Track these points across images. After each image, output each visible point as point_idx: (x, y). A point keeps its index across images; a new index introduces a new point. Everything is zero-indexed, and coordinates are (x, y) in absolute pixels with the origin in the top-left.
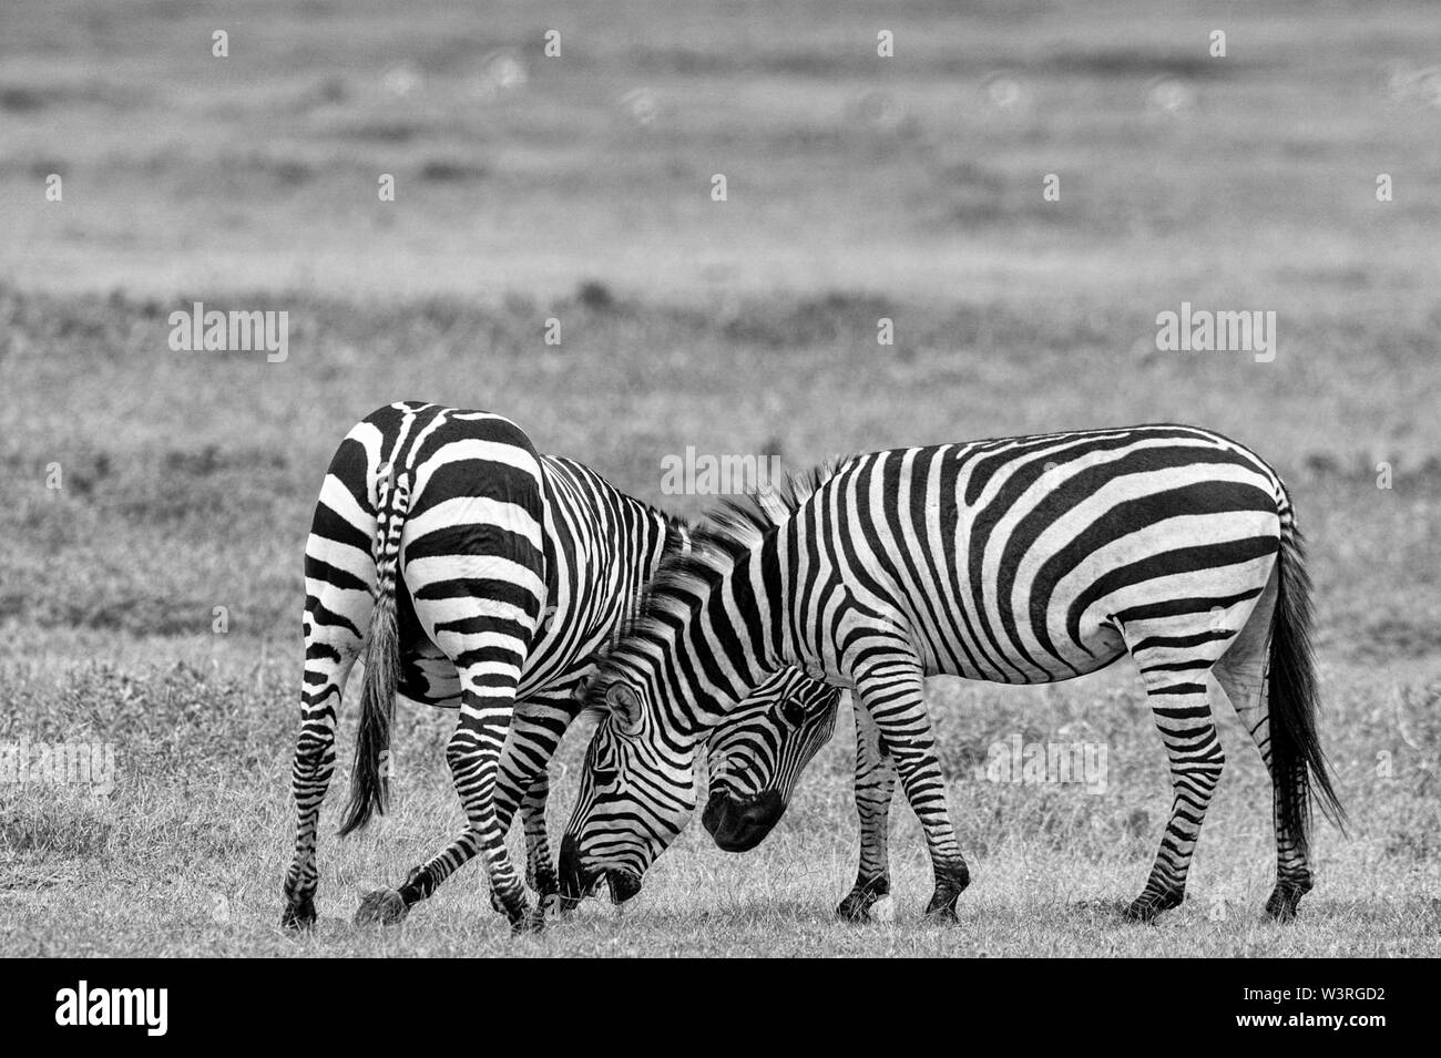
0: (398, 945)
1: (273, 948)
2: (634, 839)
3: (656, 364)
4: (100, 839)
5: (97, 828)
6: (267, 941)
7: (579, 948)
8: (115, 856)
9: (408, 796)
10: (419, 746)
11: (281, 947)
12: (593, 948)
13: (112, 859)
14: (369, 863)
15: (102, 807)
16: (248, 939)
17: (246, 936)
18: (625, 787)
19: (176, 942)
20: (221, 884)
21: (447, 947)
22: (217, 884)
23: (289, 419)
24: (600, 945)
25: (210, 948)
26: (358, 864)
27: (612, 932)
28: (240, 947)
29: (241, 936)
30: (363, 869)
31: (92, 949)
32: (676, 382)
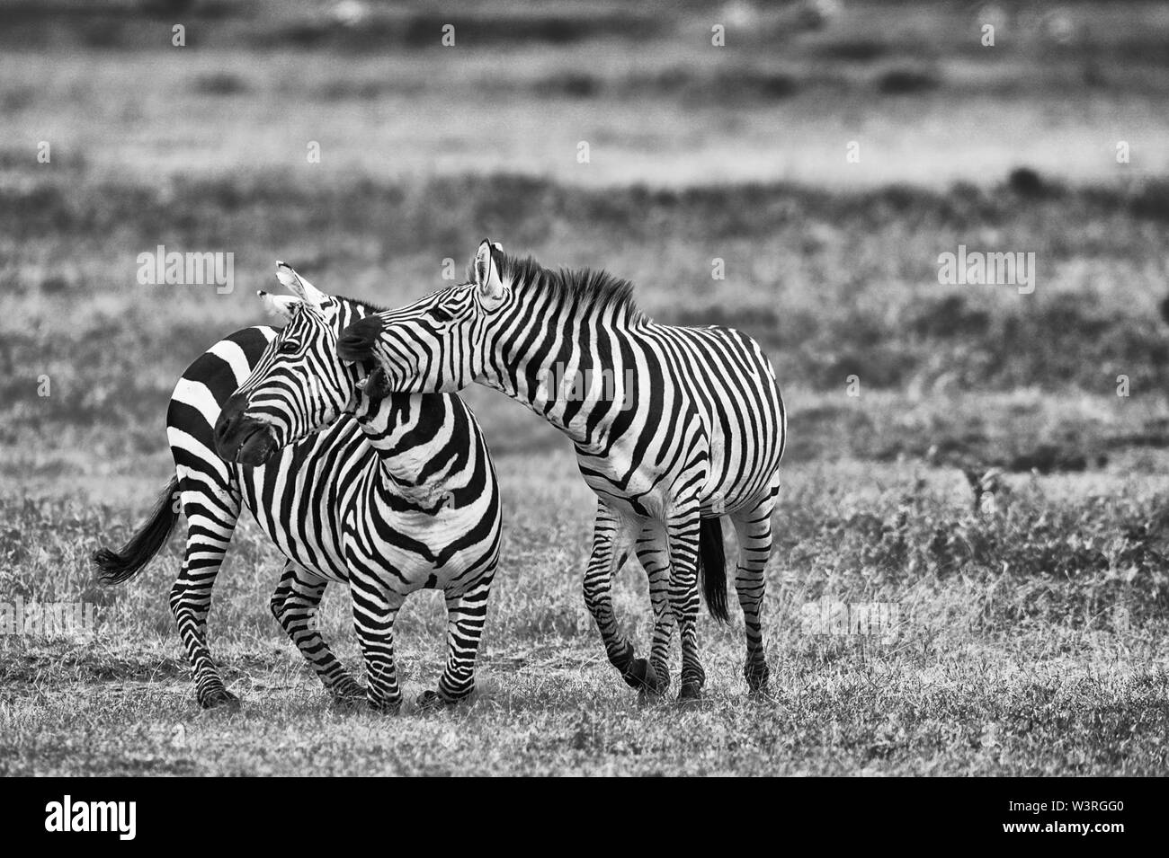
0: (873, 711)
1: (772, 714)
2: (413, 364)
3: (1075, 235)
4: (630, 627)
5: (628, 619)
6: (767, 708)
7: (1020, 712)
8: (643, 641)
9: (879, 589)
10: (887, 549)
11: (778, 714)
12: (1032, 712)
13: (641, 644)
14: (847, 645)
15: (631, 601)
16: (751, 708)
17: (749, 704)
18: (444, 332)
19: (694, 710)
20: (729, 663)
21: (913, 713)
22: (725, 663)
23: (777, 286)
24: (1037, 709)
25: (720, 715)
26: (840, 644)
27: (1047, 698)
28: (745, 713)
29: (745, 705)
30: (843, 649)
31: (626, 716)
32: (1093, 250)
